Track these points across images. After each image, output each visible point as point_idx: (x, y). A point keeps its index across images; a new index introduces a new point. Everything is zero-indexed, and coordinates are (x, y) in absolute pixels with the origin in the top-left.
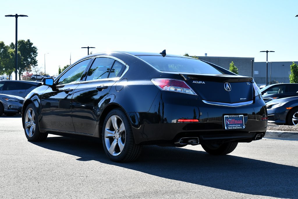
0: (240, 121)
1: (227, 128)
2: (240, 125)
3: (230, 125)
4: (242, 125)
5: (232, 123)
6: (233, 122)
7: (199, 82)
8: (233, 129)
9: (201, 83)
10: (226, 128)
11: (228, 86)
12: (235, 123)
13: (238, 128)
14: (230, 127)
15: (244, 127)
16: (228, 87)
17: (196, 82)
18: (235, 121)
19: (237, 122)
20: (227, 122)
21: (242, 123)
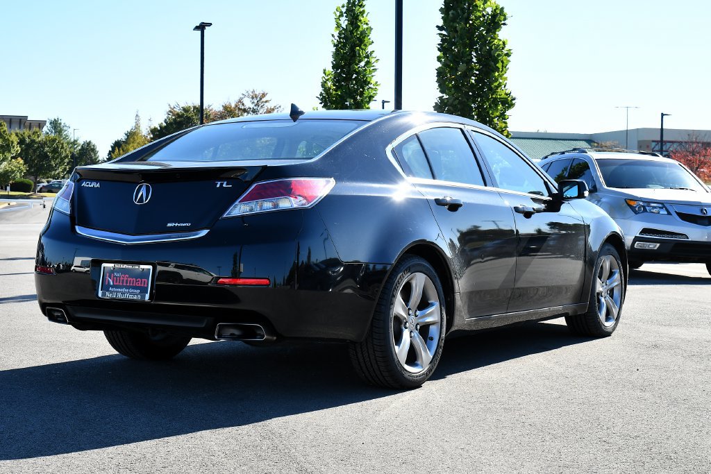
0: (143, 280)
1: (104, 294)
2: (138, 291)
3: (113, 287)
4: (144, 291)
5: (121, 284)
6: (123, 281)
8: (117, 300)
10: (100, 295)
11: (143, 192)
12: (125, 284)
13: (131, 297)
14: (111, 292)
15: (147, 297)
16: (143, 194)
18: (129, 279)
19: (133, 283)
20: (109, 281)
21: (146, 286)
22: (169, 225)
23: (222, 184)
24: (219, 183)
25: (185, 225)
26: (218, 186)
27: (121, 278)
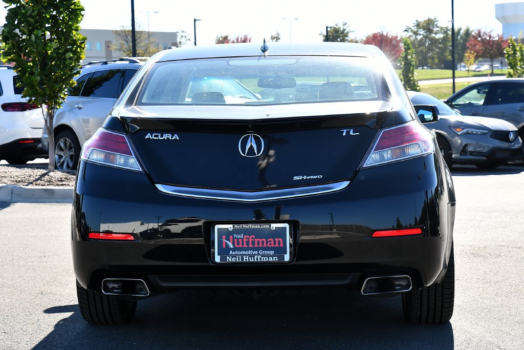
0: (277, 240)
1: (223, 259)
2: (272, 252)
3: (234, 250)
4: (280, 251)
5: (245, 246)
7: (162, 136)
8: (246, 263)
9: (168, 138)
10: (218, 259)
12: (251, 246)
13: (265, 259)
14: (233, 256)
15: (287, 258)
17: (155, 136)
18: (256, 240)
19: (263, 244)
20: (226, 244)
21: (282, 245)
22: (296, 178)
23: (348, 133)
24: (345, 131)
25: (315, 177)
26: (344, 134)
27: (245, 240)
